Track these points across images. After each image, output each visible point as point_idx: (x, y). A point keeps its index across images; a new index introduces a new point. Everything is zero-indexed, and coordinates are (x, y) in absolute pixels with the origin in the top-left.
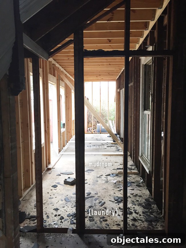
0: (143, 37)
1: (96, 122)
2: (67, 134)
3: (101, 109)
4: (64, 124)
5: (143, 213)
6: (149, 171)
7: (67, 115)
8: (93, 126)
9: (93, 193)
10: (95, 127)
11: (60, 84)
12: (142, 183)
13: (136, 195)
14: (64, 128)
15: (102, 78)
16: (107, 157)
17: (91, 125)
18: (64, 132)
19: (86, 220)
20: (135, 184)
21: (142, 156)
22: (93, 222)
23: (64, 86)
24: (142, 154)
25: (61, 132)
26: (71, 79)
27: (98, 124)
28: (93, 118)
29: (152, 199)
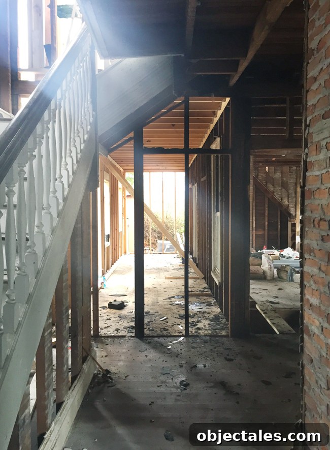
0: (220, 110)
1: (156, 238)
2: (113, 252)
3: (165, 217)
4: (108, 235)
5: (209, 324)
6: (219, 283)
7: (112, 223)
8: (152, 244)
9: (152, 312)
10: (154, 246)
11: (104, 177)
12: (214, 303)
13: (204, 312)
14: (108, 241)
15: (165, 166)
16: (171, 280)
17: (147, 243)
18: (108, 247)
19: (145, 330)
20: (205, 304)
21: (214, 270)
22: (154, 332)
23: (109, 179)
24: (214, 268)
25: (106, 247)
26: (117, 168)
27: (159, 241)
28: (151, 231)
29: (222, 315)
